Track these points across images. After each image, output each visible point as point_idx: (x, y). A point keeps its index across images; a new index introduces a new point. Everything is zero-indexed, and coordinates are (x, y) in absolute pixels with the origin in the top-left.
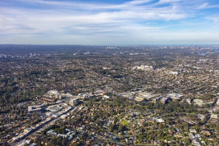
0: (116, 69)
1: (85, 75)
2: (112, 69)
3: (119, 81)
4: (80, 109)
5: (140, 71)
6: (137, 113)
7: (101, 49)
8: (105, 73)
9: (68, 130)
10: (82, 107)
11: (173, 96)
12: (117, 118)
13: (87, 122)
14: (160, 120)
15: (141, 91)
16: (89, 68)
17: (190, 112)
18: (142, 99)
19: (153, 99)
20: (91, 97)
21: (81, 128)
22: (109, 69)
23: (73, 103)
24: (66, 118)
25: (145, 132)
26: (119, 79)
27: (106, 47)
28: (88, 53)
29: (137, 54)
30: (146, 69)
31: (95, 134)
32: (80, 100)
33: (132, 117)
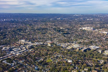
0: (68, 29)
1: (47, 32)
4: (30, 51)
6: (59, 56)
7: (70, 16)
8: (60, 31)
9: (14, 61)
10: (32, 50)
11: (92, 47)
12: (46, 57)
13: (28, 58)
15: (74, 43)
16: (52, 27)
18: (71, 48)
20: (41, 44)
21: (22, 61)
23: (28, 47)
24: (19, 55)
25: (56, 67)
30: (88, 30)
31: (27, 65)
32: (34, 46)
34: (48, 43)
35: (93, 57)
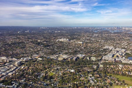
0: (46, 41)
1: (26, 46)
2: (44, 42)
3: (48, 49)
4: (22, 68)
5: (61, 42)
6: (59, 68)
7: (37, 29)
8: (39, 44)
9: (14, 82)
10: (24, 67)
11: (80, 56)
12: (46, 72)
13: (27, 76)
14: (72, 71)
15: (62, 54)
16: (29, 41)
17: (89, 64)
18: (62, 59)
19: (69, 59)
20: (30, 59)
21: (23, 80)
22: (42, 41)
23: (18, 64)
24: (12, 74)
25: (64, 79)
26: (48, 47)
27: (40, 27)
28: (28, 31)
29: (60, 32)
30: (64, 41)
31: (32, 83)
32: (22, 62)
33: (56, 70)
34: (35, 57)
35: (86, 64)
